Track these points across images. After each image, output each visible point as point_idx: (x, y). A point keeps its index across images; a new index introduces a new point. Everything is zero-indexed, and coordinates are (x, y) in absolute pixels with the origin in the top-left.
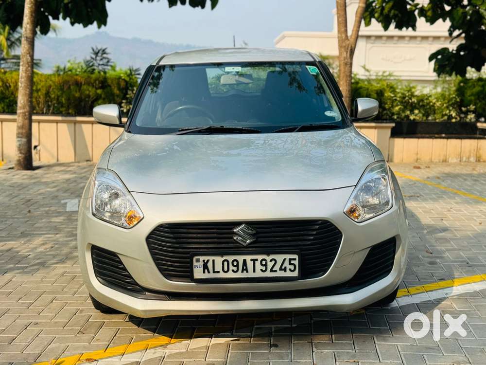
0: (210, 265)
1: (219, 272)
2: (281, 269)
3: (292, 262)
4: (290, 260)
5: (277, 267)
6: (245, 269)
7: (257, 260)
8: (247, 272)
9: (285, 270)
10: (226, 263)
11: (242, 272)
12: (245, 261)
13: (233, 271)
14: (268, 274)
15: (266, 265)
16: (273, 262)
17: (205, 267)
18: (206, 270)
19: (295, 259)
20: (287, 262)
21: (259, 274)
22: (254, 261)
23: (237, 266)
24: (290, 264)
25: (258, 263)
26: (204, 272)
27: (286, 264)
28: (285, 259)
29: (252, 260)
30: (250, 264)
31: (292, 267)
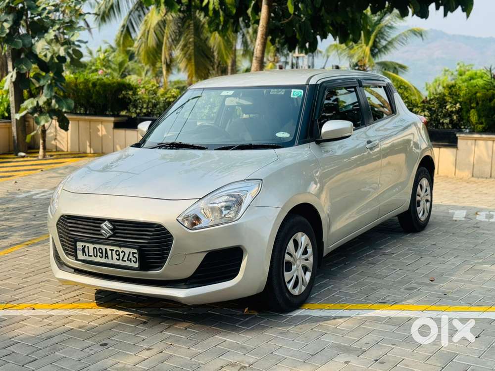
0: (86, 249)
1: (91, 256)
2: (128, 260)
3: (135, 255)
4: (133, 253)
5: (125, 258)
6: (107, 257)
7: (113, 250)
8: (108, 259)
9: (130, 261)
10: (95, 249)
11: (105, 258)
12: (106, 249)
13: (99, 256)
14: (120, 263)
15: (119, 255)
16: (123, 253)
17: (84, 251)
18: (84, 254)
19: (136, 253)
20: (131, 254)
21: (115, 262)
22: (112, 250)
23: (102, 253)
24: (134, 257)
25: (114, 252)
26: (83, 255)
27: (131, 257)
28: (130, 252)
29: (110, 250)
30: (109, 252)
31: (134, 259)
